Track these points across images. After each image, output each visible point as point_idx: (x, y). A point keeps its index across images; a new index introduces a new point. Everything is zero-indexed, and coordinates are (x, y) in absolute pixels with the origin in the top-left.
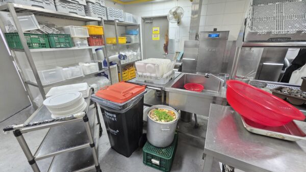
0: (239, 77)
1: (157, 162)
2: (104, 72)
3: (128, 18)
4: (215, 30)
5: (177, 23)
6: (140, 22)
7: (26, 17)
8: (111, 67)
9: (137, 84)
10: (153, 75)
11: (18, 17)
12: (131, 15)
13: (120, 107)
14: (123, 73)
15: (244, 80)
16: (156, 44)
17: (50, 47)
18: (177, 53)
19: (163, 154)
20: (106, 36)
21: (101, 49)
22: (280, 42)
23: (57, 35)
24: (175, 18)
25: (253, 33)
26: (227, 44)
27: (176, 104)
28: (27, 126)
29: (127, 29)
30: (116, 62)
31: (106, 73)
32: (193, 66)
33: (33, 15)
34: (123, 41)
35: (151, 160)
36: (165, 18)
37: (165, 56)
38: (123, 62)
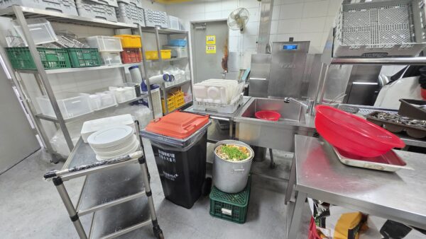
0: (326, 102)
1: (229, 212)
2: (142, 100)
3: (172, 23)
4: (291, 39)
5: (239, 31)
6: (188, 28)
7: (39, 25)
8: (152, 91)
9: (197, 114)
10: (217, 101)
11: (29, 26)
12: (177, 18)
13: (183, 143)
14: (168, 99)
15: (332, 104)
16: (211, 59)
17: (72, 67)
18: (241, 70)
19: (236, 200)
20: (145, 49)
21: (137, 67)
22: (376, 57)
23: (81, 50)
24: (238, 23)
25: (344, 47)
26: (308, 57)
27: (248, 138)
28: (73, 171)
29: (171, 39)
30: (159, 85)
31: (145, 100)
32: (263, 89)
33: (48, 23)
34: (166, 55)
35: (220, 210)
36: (224, 22)
37: (224, 75)
38: (168, 85)
